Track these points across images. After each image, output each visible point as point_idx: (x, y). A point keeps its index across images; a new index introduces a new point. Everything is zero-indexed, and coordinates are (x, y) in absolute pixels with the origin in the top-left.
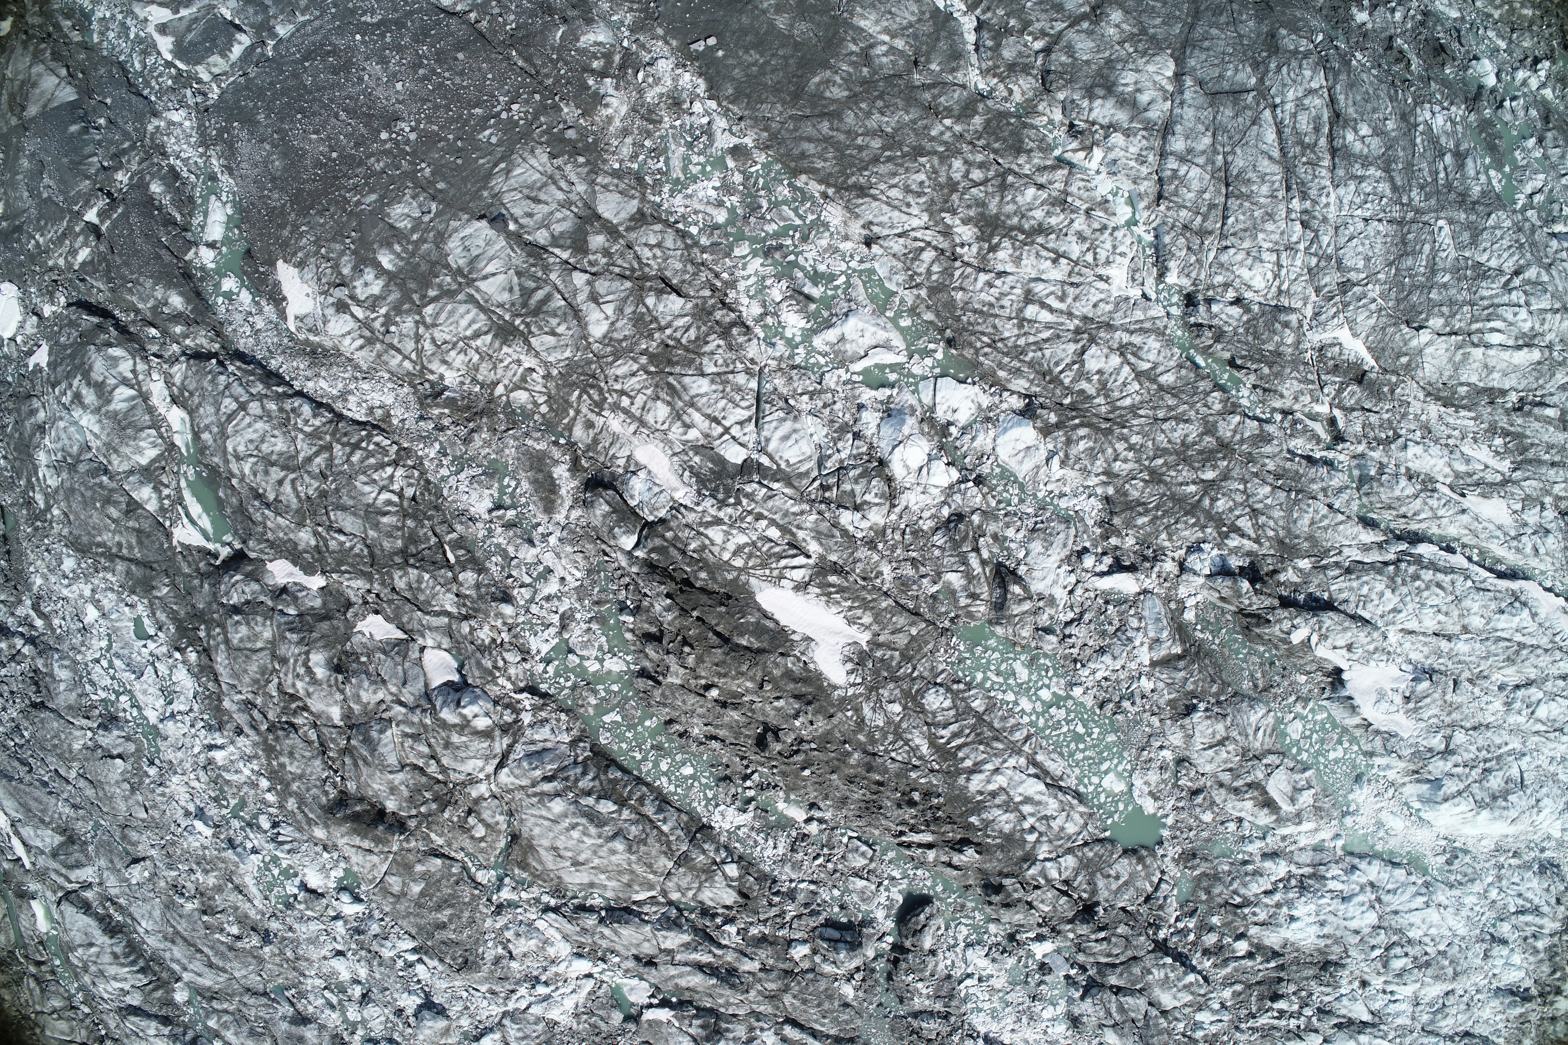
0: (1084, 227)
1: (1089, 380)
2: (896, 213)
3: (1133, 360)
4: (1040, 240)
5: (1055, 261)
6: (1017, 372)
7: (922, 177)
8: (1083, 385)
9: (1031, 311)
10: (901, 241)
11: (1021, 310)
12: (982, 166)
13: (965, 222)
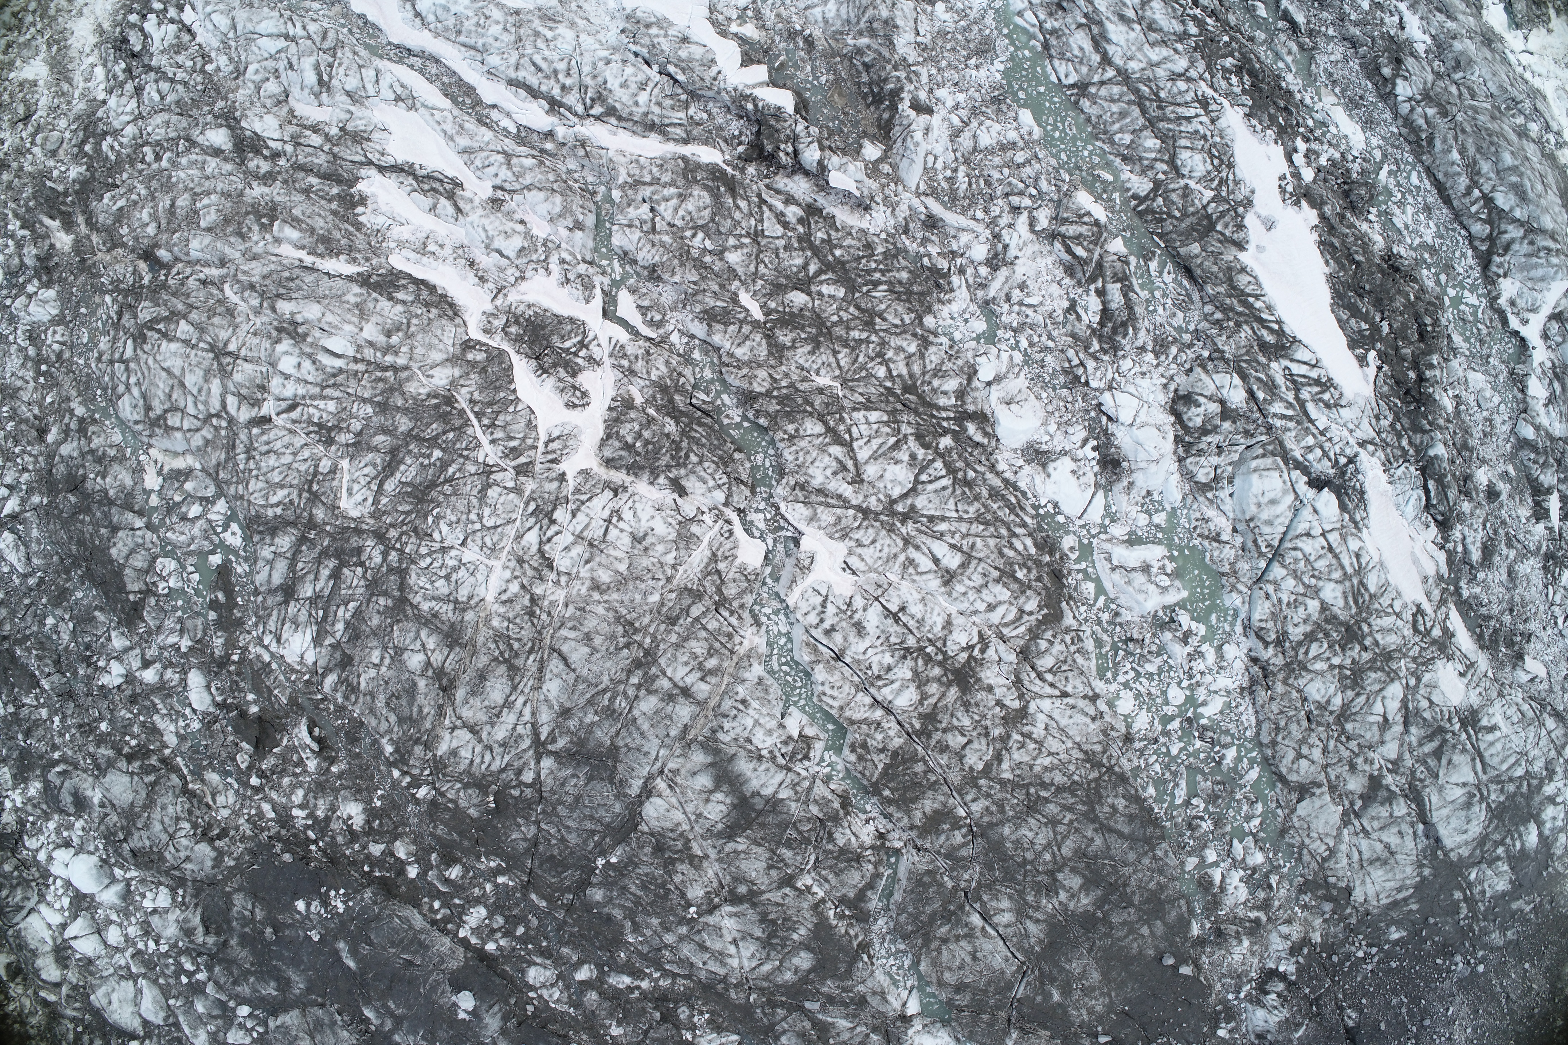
0: (852, 638)
1: (913, 457)
2: (1063, 722)
3: (850, 464)
4: (911, 642)
5: (903, 609)
6: (994, 494)
7: (1019, 756)
8: (921, 453)
9: (952, 561)
10: (1069, 689)
11: (963, 566)
12: (944, 748)
13: (990, 689)
